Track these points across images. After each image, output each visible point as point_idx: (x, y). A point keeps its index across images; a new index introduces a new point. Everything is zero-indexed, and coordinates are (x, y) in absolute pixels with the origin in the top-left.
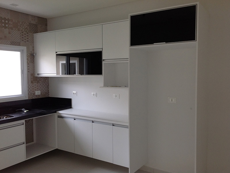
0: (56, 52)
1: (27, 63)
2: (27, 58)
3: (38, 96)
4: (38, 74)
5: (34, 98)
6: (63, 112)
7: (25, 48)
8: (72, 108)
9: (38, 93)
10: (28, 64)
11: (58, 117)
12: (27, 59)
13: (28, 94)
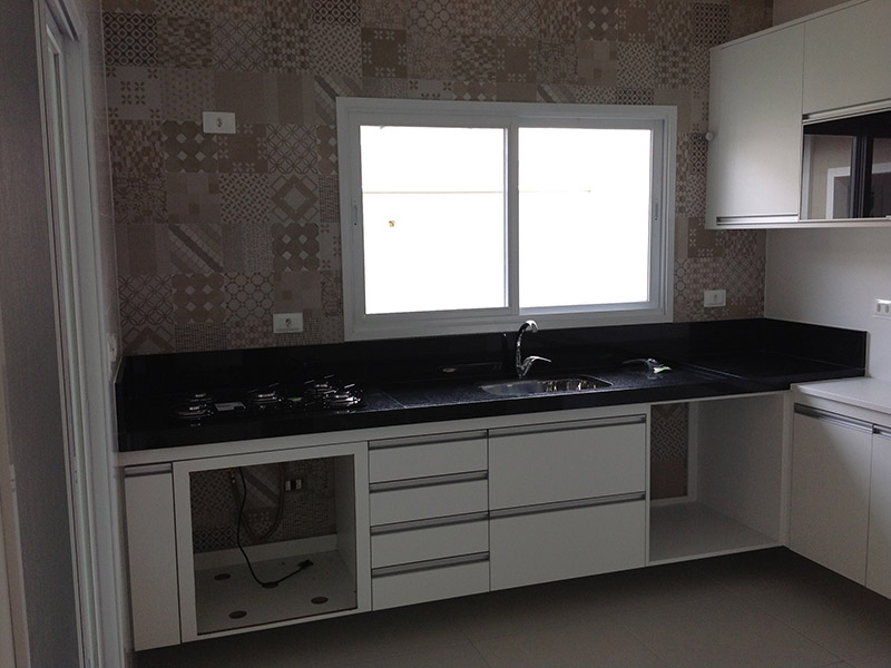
0: (805, 117)
1: (678, 172)
2: (680, 152)
3: (712, 312)
4: (719, 219)
5: (697, 318)
6: (821, 392)
7: (670, 113)
8: (870, 377)
9: (714, 298)
10: (680, 176)
11: (796, 411)
12: (679, 157)
13: (675, 302)
